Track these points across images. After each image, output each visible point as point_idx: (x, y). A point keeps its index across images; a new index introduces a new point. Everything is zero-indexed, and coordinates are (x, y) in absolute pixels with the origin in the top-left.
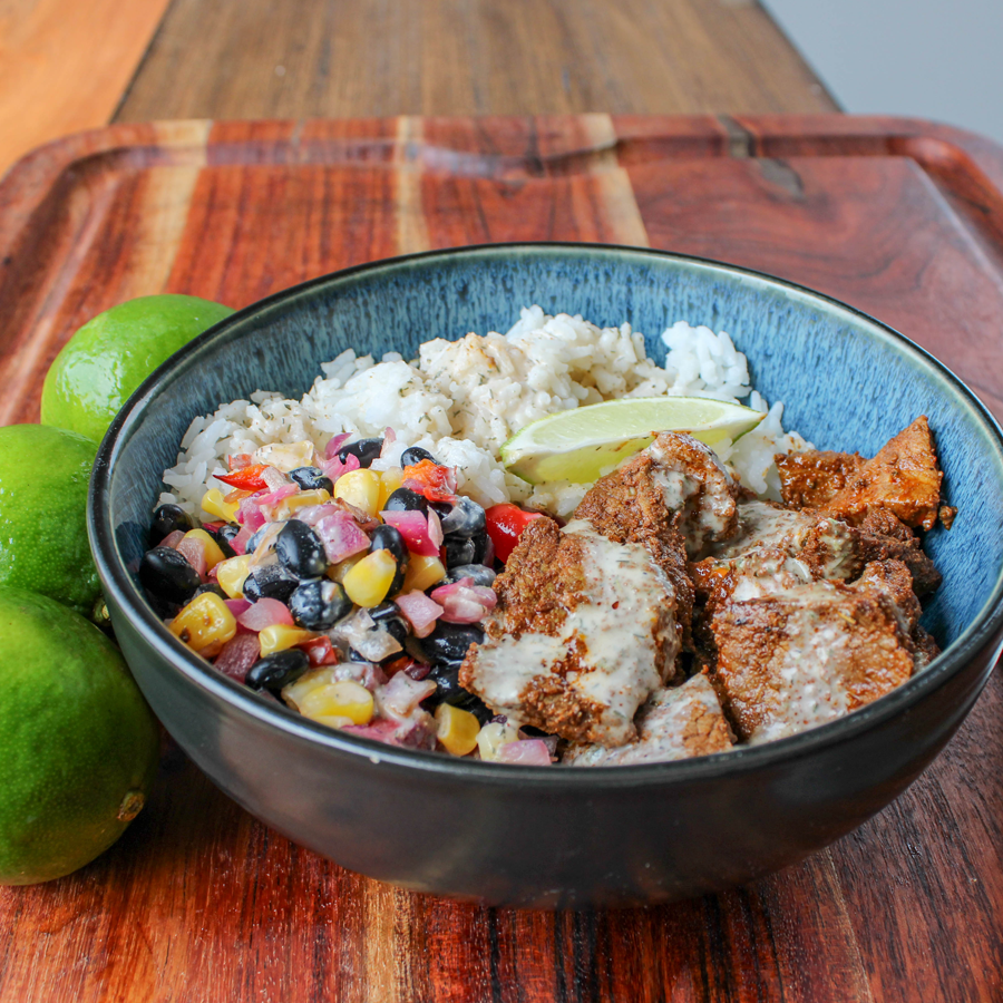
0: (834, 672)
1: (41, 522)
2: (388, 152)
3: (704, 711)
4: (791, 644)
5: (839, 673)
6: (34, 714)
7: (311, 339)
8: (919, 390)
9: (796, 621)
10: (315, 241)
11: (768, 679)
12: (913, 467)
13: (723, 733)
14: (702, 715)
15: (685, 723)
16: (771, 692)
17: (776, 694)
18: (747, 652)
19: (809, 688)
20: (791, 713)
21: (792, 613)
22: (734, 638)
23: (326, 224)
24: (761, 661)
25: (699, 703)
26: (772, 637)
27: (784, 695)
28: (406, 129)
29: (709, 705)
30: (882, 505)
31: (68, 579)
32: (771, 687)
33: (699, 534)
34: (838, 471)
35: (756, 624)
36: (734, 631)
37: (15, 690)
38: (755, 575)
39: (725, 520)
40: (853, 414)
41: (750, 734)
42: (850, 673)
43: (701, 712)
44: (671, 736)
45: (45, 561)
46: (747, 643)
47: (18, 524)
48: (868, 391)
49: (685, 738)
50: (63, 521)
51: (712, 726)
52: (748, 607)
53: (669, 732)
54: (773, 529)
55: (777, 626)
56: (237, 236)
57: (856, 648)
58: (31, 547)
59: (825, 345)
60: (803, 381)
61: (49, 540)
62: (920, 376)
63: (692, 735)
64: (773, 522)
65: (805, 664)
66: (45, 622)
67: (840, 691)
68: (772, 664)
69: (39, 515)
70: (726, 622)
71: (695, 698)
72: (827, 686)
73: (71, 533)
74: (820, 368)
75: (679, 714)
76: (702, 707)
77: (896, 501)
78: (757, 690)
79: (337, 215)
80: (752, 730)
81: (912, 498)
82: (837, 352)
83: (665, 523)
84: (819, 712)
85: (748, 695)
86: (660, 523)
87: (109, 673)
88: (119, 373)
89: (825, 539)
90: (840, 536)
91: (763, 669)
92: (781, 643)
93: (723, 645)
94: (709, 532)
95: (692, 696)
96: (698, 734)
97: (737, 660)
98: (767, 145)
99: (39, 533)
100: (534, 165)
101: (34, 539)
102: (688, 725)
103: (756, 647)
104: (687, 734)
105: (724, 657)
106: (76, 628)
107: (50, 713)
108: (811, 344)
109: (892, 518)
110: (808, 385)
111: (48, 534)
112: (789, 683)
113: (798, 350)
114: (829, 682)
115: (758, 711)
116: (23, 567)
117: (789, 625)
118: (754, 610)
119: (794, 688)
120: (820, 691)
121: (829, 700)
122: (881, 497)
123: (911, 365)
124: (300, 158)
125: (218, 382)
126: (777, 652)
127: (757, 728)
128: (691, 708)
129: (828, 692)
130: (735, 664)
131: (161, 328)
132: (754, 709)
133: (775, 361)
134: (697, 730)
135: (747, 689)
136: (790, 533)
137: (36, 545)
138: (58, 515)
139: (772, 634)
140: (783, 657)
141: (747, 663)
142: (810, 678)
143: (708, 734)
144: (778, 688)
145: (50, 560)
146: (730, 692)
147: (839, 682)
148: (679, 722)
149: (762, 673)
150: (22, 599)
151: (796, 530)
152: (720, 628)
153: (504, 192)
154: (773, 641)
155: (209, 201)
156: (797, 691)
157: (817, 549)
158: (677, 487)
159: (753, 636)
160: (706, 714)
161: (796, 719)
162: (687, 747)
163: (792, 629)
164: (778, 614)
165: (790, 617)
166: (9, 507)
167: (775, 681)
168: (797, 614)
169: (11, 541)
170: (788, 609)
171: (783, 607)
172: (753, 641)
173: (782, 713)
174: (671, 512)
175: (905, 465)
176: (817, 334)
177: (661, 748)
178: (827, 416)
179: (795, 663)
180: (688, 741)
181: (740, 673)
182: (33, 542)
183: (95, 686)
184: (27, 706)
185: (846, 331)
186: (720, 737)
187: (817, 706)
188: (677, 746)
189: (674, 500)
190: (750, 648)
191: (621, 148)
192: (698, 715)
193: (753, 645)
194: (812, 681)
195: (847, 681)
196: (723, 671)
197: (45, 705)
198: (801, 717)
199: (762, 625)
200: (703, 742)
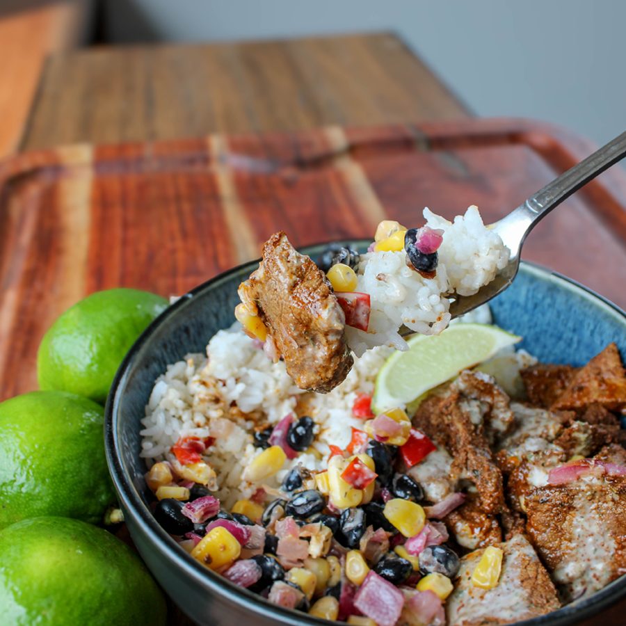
0: (606, 529)
1: (66, 465)
2: (206, 160)
3: (529, 561)
4: (577, 513)
5: (609, 529)
6: (96, 613)
7: (216, 316)
8: (606, 325)
9: (580, 499)
10: (175, 225)
11: (563, 535)
12: (612, 377)
13: (545, 576)
14: (528, 564)
15: (519, 570)
16: (565, 543)
17: (569, 544)
18: (548, 519)
19: (590, 540)
20: (579, 556)
21: (577, 494)
22: (539, 511)
23: (180, 214)
24: (558, 524)
25: (525, 555)
26: (565, 509)
27: (573, 545)
28: (217, 144)
29: (531, 556)
30: (596, 402)
31: (87, 500)
32: (565, 539)
33: (491, 434)
34: (559, 377)
35: (553, 502)
36: (539, 507)
37: (81, 599)
38: (543, 465)
39: (507, 424)
40: (560, 338)
41: (554, 570)
42: (616, 529)
43: (528, 562)
44: (512, 580)
45: (72, 491)
46: (548, 514)
47: (51, 468)
48: (570, 325)
49: (522, 581)
50: (80, 462)
51: (537, 571)
52: (548, 491)
53: (511, 578)
54: (533, 425)
55: (568, 502)
56: (126, 225)
57: (619, 514)
58: (61, 482)
59: (540, 296)
60: (526, 318)
61: (73, 477)
62: (607, 316)
63: (526, 579)
64: (533, 419)
65: (586, 525)
66: (90, 545)
67: (610, 540)
68: (565, 525)
69: (64, 460)
70: (534, 501)
71: (521, 552)
72: (601, 537)
73: (86, 470)
74: (537, 310)
75: (513, 564)
76: (527, 558)
77: (605, 400)
78: (557, 542)
79: (186, 207)
80: (555, 566)
81: (615, 397)
82: (548, 301)
83: (474, 434)
84: (597, 553)
85: (551, 545)
86: (471, 435)
87: (137, 573)
88: (95, 349)
89: (576, 434)
90: (585, 432)
91: (559, 529)
92: (570, 513)
93: (532, 515)
94: (497, 431)
95: (519, 551)
96: (530, 578)
97: (542, 524)
98: (440, 143)
99: (65, 473)
100: (301, 164)
101: (63, 477)
102: (521, 572)
103: (554, 516)
104: (523, 578)
105: (532, 522)
106: (109, 544)
107: (106, 611)
108: (530, 295)
109: (604, 411)
110: (530, 321)
111: (71, 473)
112: (577, 537)
113: (522, 299)
114: (603, 535)
115: (558, 554)
116: (57, 497)
117: (575, 502)
118: (552, 493)
119: (580, 539)
120: (597, 540)
121: (603, 545)
122: (594, 396)
123: (599, 310)
124: (152, 167)
125: (165, 354)
126: (568, 518)
127: (559, 566)
128: (520, 559)
129: (602, 541)
130: (540, 527)
131: (118, 316)
132: (556, 554)
133: (507, 306)
134: (529, 575)
135: (550, 542)
136: (546, 427)
137: (64, 481)
138: (76, 459)
139: (564, 507)
140: (572, 521)
141: (549, 526)
142: (590, 533)
143: (536, 577)
144: (570, 540)
145: (74, 490)
146: (538, 544)
147: (609, 535)
148: (514, 570)
149: (559, 532)
150: (70, 529)
151: (551, 425)
152: (530, 505)
153: (289, 184)
154: (565, 512)
155: (102, 203)
156: (582, 541)
157: (570, 440)
158: (476, 410)
159: (552, 509)
160: (531, 563)
161: (583, 558)
162: (525, 588)
163: (577, 503)
164: (568, 495)
165: (576, 496)
166: (43, 456)
167: (568, 536)
168: (580, 495)
169: (47, 480)
170: (574, 492)
171: (571, 490)
172: (552, 512)
173: (574, 555)
174: (476, 426)
175: (606, 376)
176: (534, 290)
177: (508, 589)
178: (542, 339)
179: (580, 524)
180: (525, 583)
181: (545, 532)
182: (62, 480)
183: (130, 585)
184: (91, 609)
185: (553, 288)
186: (544, 579)
187: (596, 550)
188: (518, 587)
189: (476, 418)
190: (550, 516)
191: (353, 150)
192: (526, 564)
193: (552, 515)
194: (592, 535)
195: (615, 533)
196: (532, 530)
197: (101, 607)
198: (586, 557)
199: (558, 502)
200: (534, 584)
